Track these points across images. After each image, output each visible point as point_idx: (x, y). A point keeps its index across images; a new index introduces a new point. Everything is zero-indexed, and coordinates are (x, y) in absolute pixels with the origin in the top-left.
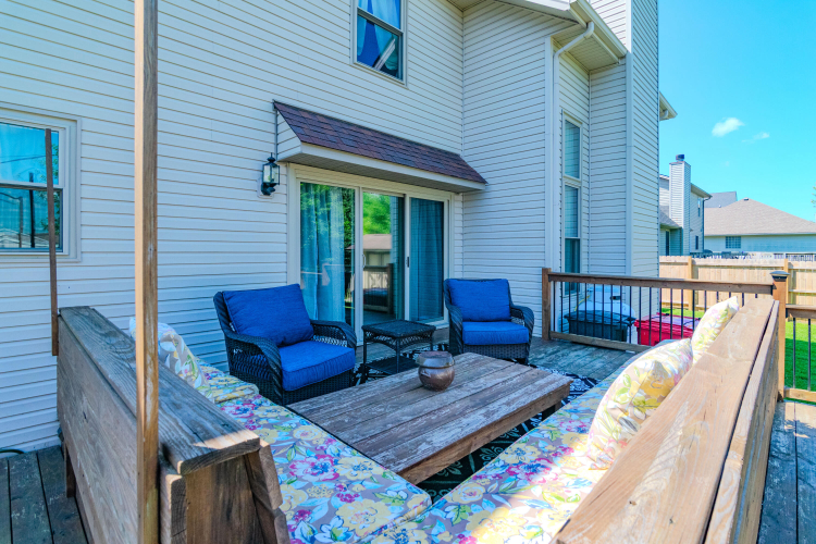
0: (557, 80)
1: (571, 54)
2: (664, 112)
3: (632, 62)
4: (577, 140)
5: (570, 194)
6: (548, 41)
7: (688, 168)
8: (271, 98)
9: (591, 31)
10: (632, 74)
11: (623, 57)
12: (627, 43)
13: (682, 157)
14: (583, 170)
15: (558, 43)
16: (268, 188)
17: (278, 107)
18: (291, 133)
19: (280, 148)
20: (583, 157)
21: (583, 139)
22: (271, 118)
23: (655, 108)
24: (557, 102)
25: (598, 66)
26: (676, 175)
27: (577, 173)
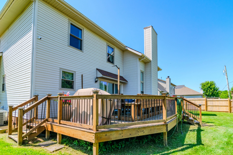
0: (140, 65)
1: (142, 61)
2: (159, 69)
3: (152, 62)
4: (143, 75)
5: (142, 84)
6: (138, 59)
7: (170, 79)
8: (96, 68)
9: (145, 58)
10: (152, 64)
11: (150, 61)
12: (151, 59)
13: (169, 77)
14: (144, 80)
15: (140, 59)
16: (96, 82)
17: (97, 69)
18: (99, 72)
19: (97, 76)
20: (144, 78)
21: (144, 74)
22: (96, 71)
23: (157, 69)
24: (140, 69)
25: (146, 62)
26: (167, 81)
27: (143, 80)
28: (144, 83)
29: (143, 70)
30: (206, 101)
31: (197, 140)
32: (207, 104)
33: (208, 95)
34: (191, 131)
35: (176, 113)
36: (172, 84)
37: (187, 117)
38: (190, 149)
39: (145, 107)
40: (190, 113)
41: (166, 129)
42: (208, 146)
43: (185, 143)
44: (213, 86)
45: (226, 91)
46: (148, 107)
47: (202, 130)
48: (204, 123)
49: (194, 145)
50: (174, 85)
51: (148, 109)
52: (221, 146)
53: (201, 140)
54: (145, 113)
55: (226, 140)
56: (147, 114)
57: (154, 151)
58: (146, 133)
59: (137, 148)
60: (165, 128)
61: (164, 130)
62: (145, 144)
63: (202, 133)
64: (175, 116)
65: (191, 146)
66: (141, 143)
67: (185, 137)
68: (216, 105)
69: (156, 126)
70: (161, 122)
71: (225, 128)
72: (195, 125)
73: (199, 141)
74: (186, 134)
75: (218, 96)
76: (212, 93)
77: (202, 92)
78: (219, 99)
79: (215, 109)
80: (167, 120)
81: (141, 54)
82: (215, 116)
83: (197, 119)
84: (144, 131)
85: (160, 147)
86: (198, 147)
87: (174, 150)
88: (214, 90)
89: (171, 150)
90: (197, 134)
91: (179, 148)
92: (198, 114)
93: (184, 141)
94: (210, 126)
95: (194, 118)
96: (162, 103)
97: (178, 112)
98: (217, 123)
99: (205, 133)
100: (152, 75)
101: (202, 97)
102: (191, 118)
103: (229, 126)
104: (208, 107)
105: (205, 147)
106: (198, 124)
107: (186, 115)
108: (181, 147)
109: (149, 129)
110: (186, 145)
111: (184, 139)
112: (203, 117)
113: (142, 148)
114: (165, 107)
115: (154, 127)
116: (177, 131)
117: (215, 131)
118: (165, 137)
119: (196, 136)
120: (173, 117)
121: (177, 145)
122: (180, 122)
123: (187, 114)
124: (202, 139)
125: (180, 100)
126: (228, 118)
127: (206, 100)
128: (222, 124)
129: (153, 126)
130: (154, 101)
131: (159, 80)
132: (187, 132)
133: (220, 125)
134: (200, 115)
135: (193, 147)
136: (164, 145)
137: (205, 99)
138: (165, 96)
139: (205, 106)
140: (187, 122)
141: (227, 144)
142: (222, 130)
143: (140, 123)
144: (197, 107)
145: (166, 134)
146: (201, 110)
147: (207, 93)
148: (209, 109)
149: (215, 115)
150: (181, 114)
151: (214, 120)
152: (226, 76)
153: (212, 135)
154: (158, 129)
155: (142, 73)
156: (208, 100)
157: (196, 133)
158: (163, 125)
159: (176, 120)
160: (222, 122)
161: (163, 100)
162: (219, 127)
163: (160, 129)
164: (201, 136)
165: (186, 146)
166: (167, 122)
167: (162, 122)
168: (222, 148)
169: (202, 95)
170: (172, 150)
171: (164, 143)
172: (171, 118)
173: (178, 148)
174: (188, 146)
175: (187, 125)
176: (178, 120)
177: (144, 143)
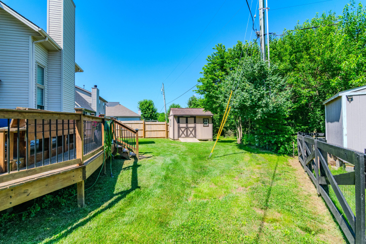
0: (34, 51)
1: (41, 44)
2: (78, 69)
3: (63, 52)
5: (40, 90)
6: (30, 37)
7: (98, 91)
9: (47, 39)
10: (63, 56)
11: (60, 50)
12: (61, 45)
13: (96, 86)
14: (45, 83)
15: (34, 39)
20: (46, 78)
21: (45, 72)
23: (73, 68)
24: (34, 58)
25: (51, 50)
26: (94, 92)
27: (43, 84)
28: (46, 90)
29: (43, 63)
30: (145, 125)
31: (132, 182)
32: (145, 129)
33: (146, 118)
34: (125, 169)
35: (103, 144)
36: (100, 98)
37: (119, 148)
38: (122, 200)
39: (40, 136)
40: (124, 143)
41: (81, 175)
42: (145, 188)
43: (115, 193)
44: (152, 107)
45: (163, 113)
46: (47, 135)
47: (139, 166)
48: (142, 154)
49: (128, 192)
50: (105, 101)
51: (47, 140)
52: (159, 183)
53: (137, 181)
54: (40, 150)
55: (164, 173)
56: (45, 150)
57: (56, 227)
58: (35, 193)
59: (11, 235)
60: (80, 173)
61: (78, 179)
62: (34, 217)
63: (139, 169)
64: (101, 149)
65: (124, 194)
66: (23, 219)
67: (116, 181)
68: (155, 129)
69: (59, 174)
70: (72, 164)
71: (162, 158)
72: (131, 158)
73: (135, 184)
74: (117, 177)
75: (156, 119)
76: (151, 115)
77: (139, 113)
78: (157, 123)
79: (154, 135)
80: (84, 158)
81: (37, 28)
82: (153, 144)
83: (133, 150)
84: (29, 192)
85: (70, 213)
86: (134, 193)
87: (96, 211)
88: (153, 111)
89: (90, 212)
90: (133, 173)
91: (106, 204)
92: (135, 143)
93: (114, 189)
94: (148, 157)
95: (129, 149)
96: (74, 129)
97: (105, 142)
98: (155, 152)
99: (142, 170)
100: (64, 76)
101: (140, 120)
102: (126, 150)
103: (166, 155)
104: (146, 132)
105: (142, 190)
106: (134, 157)
107: (119, 146)
108: (109, 201)
109: (44, 183)
110: (116, 194)
111: (114, 186)
112: (140, 146)
113: (26, 229)
114: (80, 134)
115: (56, 177)
116: (104, 174)
117: (153, 163)
118: (81, 191)
119: (131, 176)
120: (98, 151)
121: (103, 199)
122: (110, 157)
123: (120, 144)
124: (138, 179)
125: (109, 123)
126: (165, 144)
127: (144, 123)
128: (160, 153)
129: (53, 176)
130: (63, 124)
131: (77, 88)
132: (119, 172)
133: (158, 154)
134: (137, 143)
135: (127, 196)
136: (79, 206)
137: (142, 122)
138: (80, 115)
139: (143, 132)
140: (120, 157)
141: (165, 178)
142: (160, 161)
143: (17, 176)
144: (133, 134)
145: (82, 185)
146: (138, 137)
147: (146, 115)
148: (148, 134)
149: (153, 142)
150: (110, 146)
151: (152, 150)
152: (163, 96)
153: (150, 171)
154: (64, 179)
155: (41, 69)
156: (146, 123)
157: (131, 171)
158: (77, 169)
159: (102, 157)
160: (160, 150)
161: (78, 121)
162: (157, 157)
163: (69, 178)
164: (137, 175)
165: (117, 197)
166: (84, 162)
167: (75, 163)
168: (161, 186)
169: (140, 117)
170: (92, 212)
171: (79, 203)
172: (93, 154)
173: (104, 205)
174: (120, 195)
175: (119, 161)
176: (105, 155)
177: (34, 215)
